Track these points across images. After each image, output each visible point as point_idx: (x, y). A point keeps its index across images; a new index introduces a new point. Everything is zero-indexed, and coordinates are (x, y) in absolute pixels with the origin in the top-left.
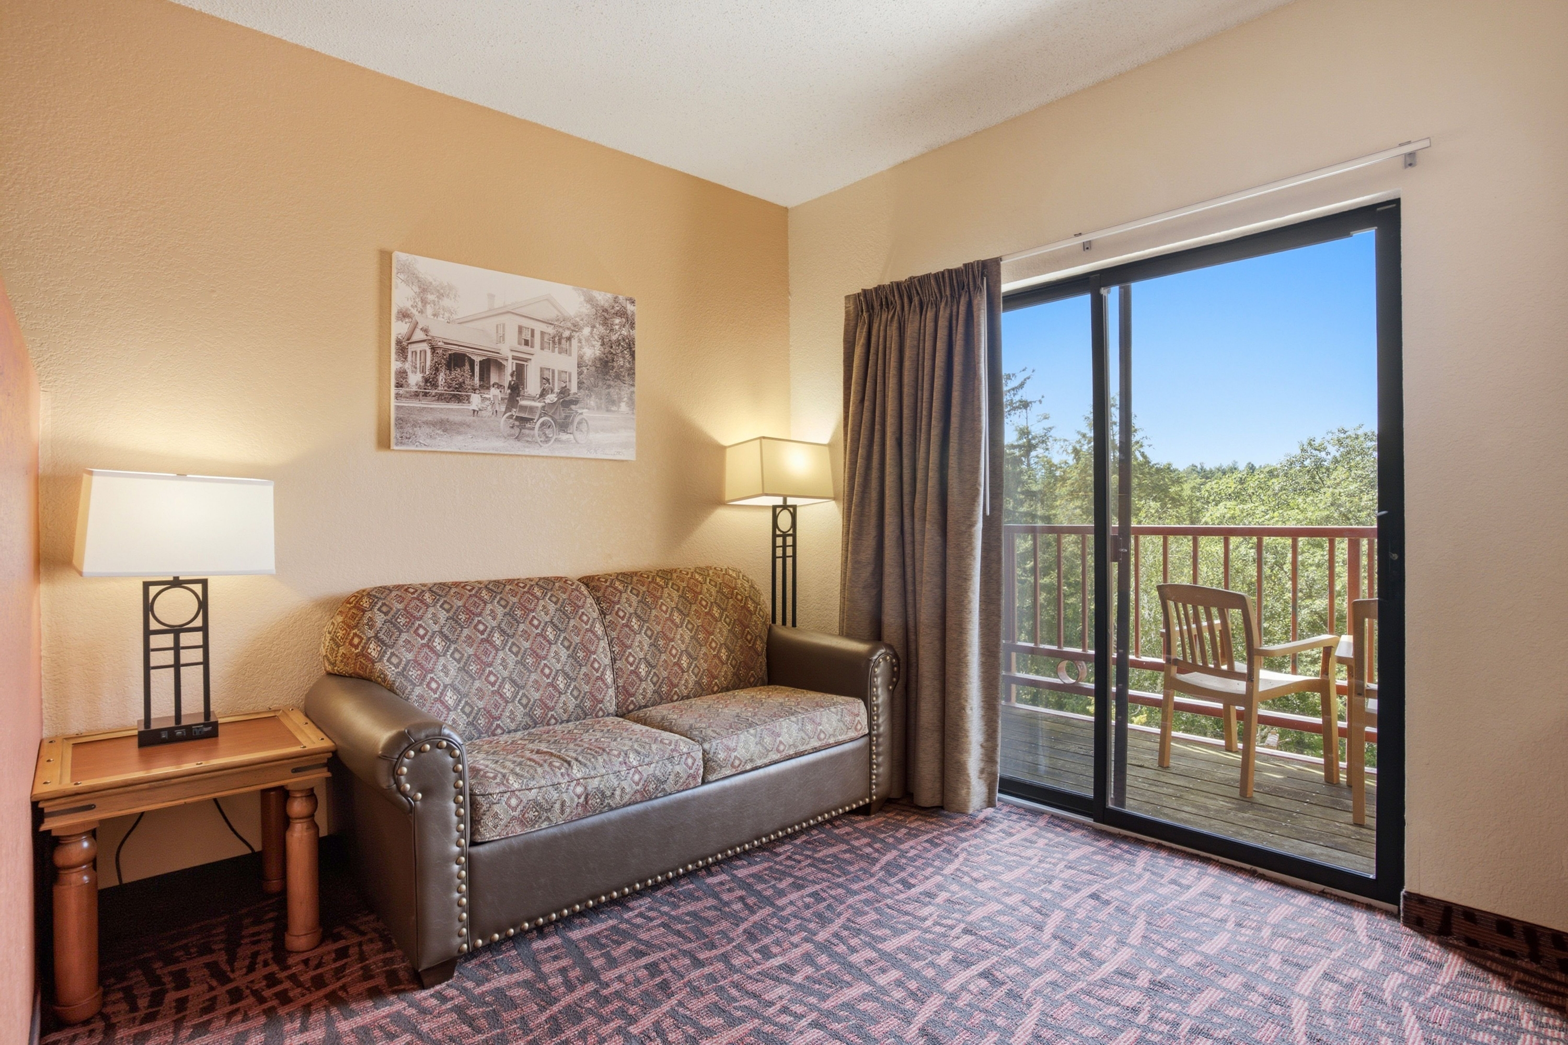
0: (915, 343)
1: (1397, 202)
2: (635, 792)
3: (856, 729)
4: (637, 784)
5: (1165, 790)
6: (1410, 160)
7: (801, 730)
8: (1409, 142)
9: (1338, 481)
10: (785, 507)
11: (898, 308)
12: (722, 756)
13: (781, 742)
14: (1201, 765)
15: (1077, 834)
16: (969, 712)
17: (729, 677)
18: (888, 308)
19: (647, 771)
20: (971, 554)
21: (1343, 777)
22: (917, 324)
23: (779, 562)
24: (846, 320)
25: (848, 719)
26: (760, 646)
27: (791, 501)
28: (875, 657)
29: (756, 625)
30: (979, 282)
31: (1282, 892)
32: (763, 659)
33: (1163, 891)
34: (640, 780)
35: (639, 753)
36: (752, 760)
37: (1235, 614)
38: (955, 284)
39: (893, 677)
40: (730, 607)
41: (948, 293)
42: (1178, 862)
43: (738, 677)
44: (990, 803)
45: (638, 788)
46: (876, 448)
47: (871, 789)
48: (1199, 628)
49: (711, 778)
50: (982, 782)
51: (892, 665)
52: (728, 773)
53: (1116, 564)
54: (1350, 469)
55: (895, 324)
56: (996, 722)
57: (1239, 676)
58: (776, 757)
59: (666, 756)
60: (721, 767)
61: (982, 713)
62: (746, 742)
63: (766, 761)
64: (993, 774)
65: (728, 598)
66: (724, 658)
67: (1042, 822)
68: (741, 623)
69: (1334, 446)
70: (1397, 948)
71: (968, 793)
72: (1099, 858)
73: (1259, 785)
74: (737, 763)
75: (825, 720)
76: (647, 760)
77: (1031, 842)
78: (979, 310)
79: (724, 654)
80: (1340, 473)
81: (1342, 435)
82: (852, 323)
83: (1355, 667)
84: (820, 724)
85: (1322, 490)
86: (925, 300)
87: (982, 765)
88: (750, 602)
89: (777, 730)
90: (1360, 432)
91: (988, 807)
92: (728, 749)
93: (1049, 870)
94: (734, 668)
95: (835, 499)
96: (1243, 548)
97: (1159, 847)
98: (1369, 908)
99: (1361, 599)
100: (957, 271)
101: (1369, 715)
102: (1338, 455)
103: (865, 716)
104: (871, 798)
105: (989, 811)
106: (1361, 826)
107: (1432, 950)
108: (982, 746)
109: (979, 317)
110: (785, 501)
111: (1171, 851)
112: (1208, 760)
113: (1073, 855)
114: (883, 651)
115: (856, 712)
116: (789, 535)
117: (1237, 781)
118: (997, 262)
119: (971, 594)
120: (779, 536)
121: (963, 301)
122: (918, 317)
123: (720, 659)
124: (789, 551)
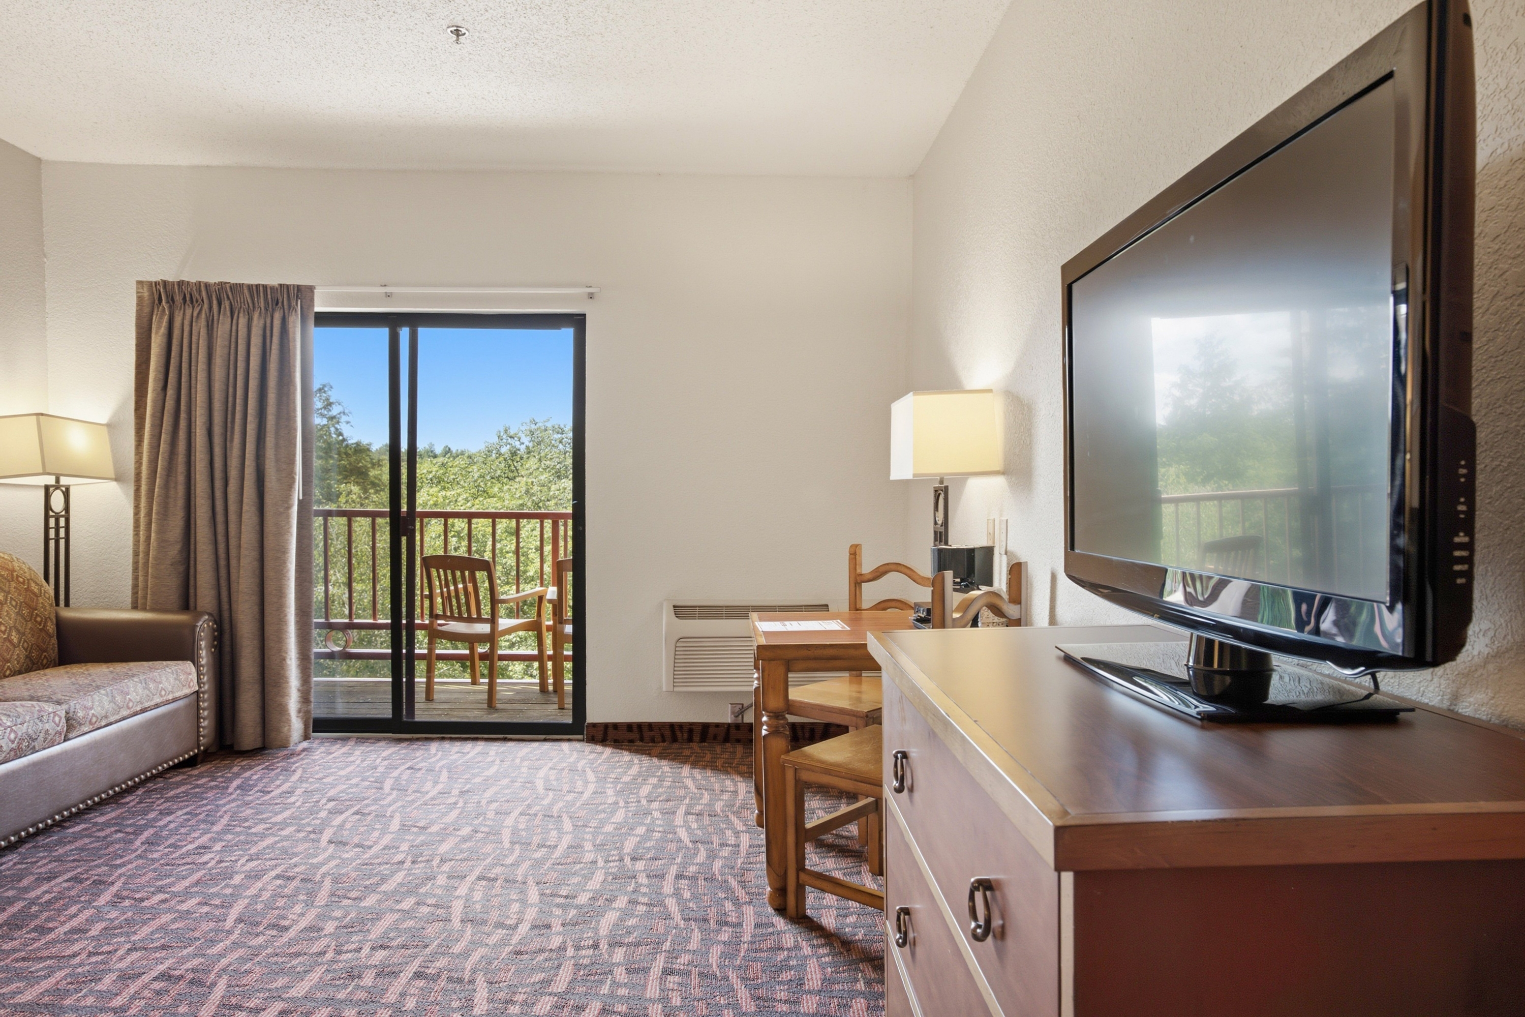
0: (227, 343)
1: (584, 315)
2: (11, 751)
3: (189, 687)
4: (13, 742)
5: (435, 712)
6: (591, 296)
7: (145, 688)
8: (590, 287)
9: (531, 471)
10: (57, 487)
11: (206, 306)
12: (80, 714)
13: (130, 700)
14: (456, 696)
15: (382, 744)
16: (288, 662)
17: (22, 660)
18: (192, 302)
19: (22, 730)
20: (288, 531)
21: (551, 688)
22: (228, 326)
23: (52, 544)
24: (138, 305)
25: (182, 677)
26: (51, 628)
27: (64, 481)
28: (201, 623)
29: (44, 607)
30: (294, 303)
31: (522, 744)
32: (54, 641)
33: (454, 757)
34: (15, 738)
35: (9, 716)
36: (106, 717)
37: (481, 575)
38: (270, 300)
39: (214, 640)
40: (13, 589)
41: (262, 305)
42: (458, 744)
43: (31, 660)
44: (306, 737)
45: (13, 746)
46: (182, 434)
47: (198, 740)
48: (449, 591)
49: (70, 736)
50: (299, 720)
51: (214, 630)
52: (86, 729)
53: (405, 538)
54: (540, 460)
55: (203, 322)
56: (309, 669)
57: (485, 621)
58: (125, 713)
59: (36, 716)
60: (81, 724)
61: (298, 663)
62: (100, 701)
63: (117, 717)
64: (307, 712)
65: (9, 581)
66: (15, 641)
67: (351, 743)
68: (29, 606)
69: (526, 436)
70: (584, 751)
71: (289, 730)
72: (404, 751)
73: (499, 700)
74: (94, 719)
75: (164, 679)
76: (19, 721)
77: (350, 754)
78: (295, 327)
79: (15, 638)
80: (532, 463)
81: (533, 427)
82: (147, 310)
83: (558, 606)
84: (160, 683)
85: (517, 479)
86: (235, 305)
87: (299, 706)
88: (33, 585)
89: (126, 689)
90: (549, 425)
91: (305, 740)
92: (86, 708)
93: (371, 764)
94: (26, 650)
95: (117, 479)
96: (482, 526)
97: (443, 739)
98: (569, 740)
99: (560, 559)
100: (272, 288)
101: (567, 635)
102: (531, 445)
103: (195, 675)
104: (198, 748)
105: (305, 744)
106: (563, 709)
107: (599, 748)
108: (299, 690)
109: (294, 333)
110: (58, 481)
111: (451, 739)
112: (460, 692)
113: (385, 754)
114: (207, 617)
115: (188, 671)
116: (62, 516)
117: (485, 700)
118: (311, 289)
119: (289, 564)
120: (52, 516)
121: (278, 316)
122: (229, 320)
123: (11, 642)
124: (62, 533)
